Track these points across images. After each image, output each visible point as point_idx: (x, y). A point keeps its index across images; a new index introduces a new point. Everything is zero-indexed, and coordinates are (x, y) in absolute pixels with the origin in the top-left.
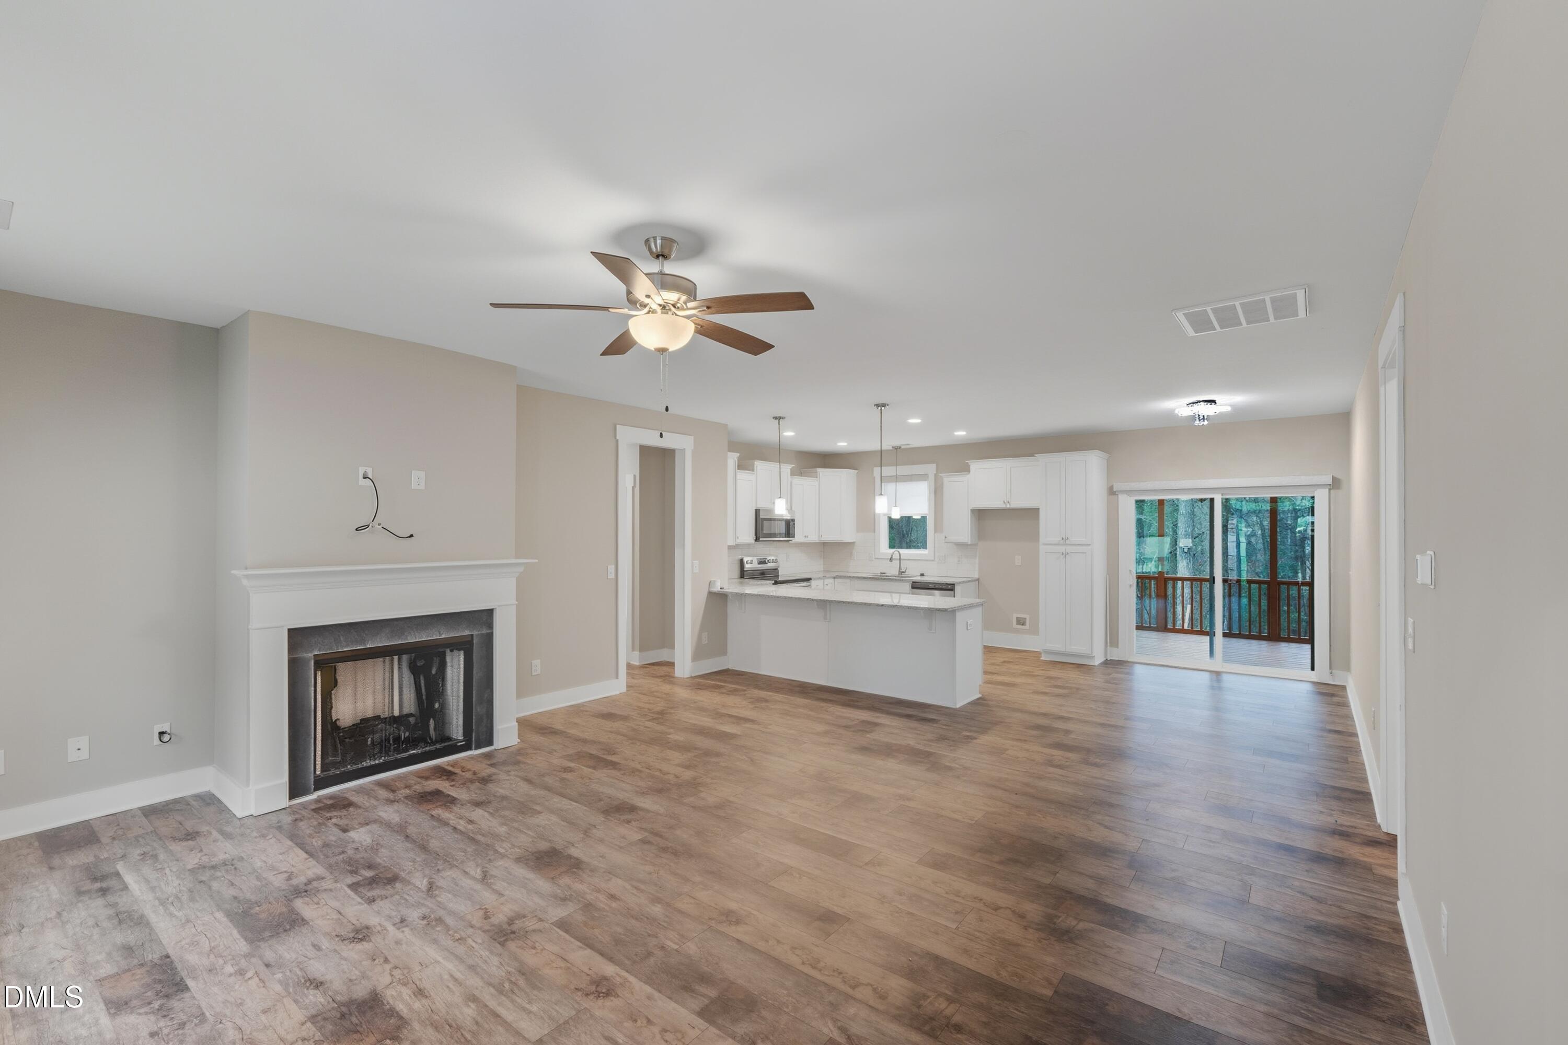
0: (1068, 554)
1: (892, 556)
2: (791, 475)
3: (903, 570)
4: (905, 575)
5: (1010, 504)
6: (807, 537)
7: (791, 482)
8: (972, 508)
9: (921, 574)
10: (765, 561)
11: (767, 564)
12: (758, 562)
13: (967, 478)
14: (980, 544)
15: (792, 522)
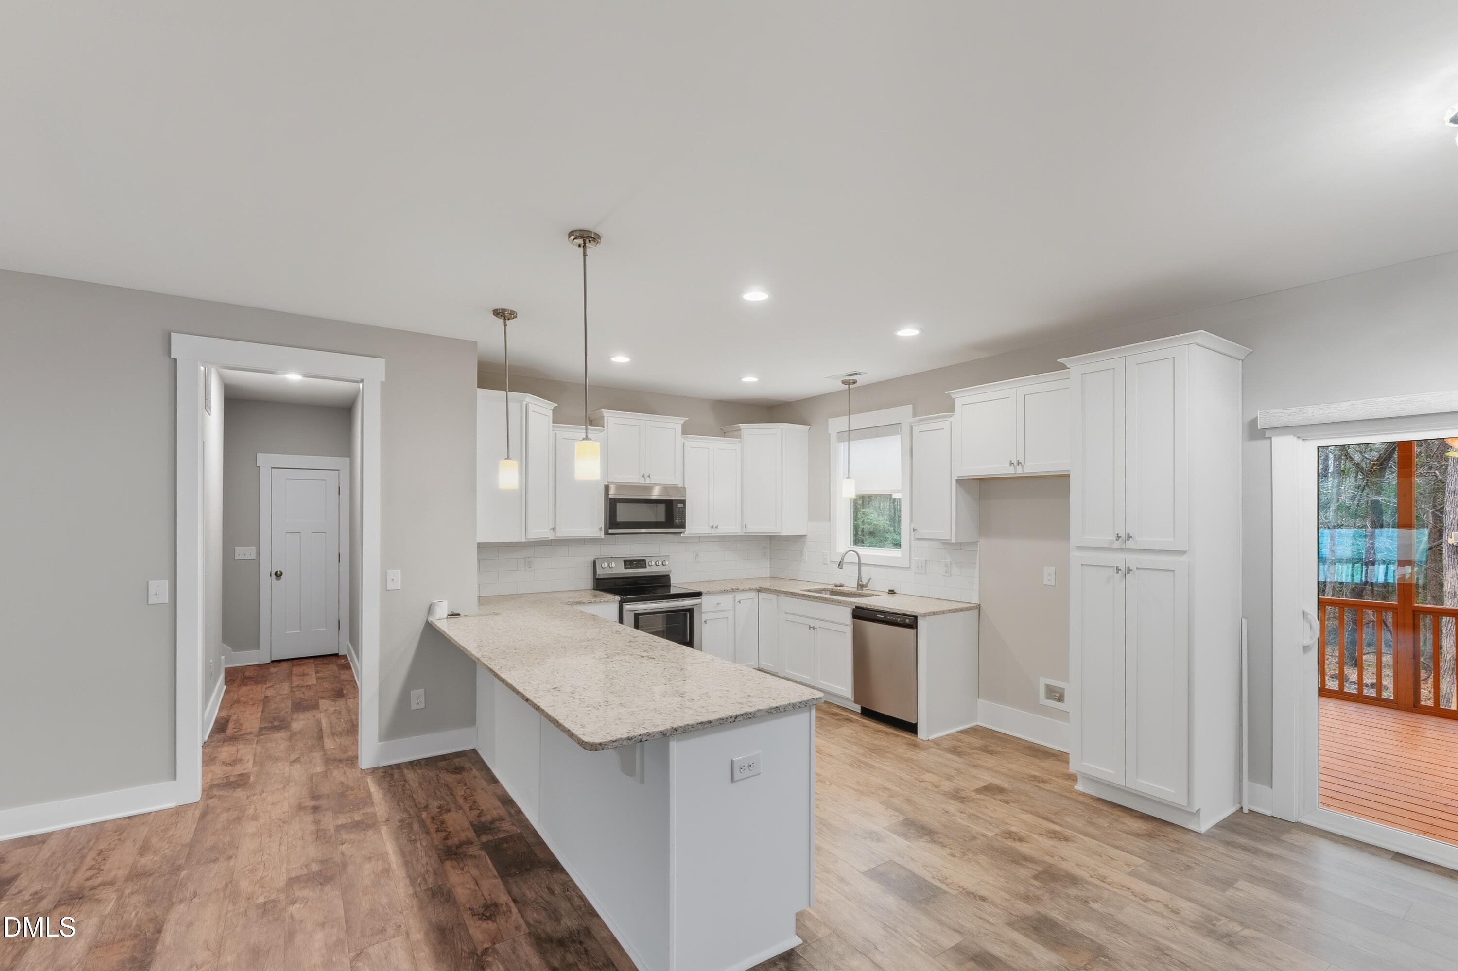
0: (1129, 570)
1: (842, 559)
2: (683, 434)
3: (864, 582)
4: (865, 591)
5: (1023, 467)
6: (717, 527)
7: (684, 443)
8: (958, 477)
9: (890, 590)
10: (641, 563)
11: (646, 567)
12: (625, 565)
13: (948, 422)
14: (982, 542)
15: (680, 505)
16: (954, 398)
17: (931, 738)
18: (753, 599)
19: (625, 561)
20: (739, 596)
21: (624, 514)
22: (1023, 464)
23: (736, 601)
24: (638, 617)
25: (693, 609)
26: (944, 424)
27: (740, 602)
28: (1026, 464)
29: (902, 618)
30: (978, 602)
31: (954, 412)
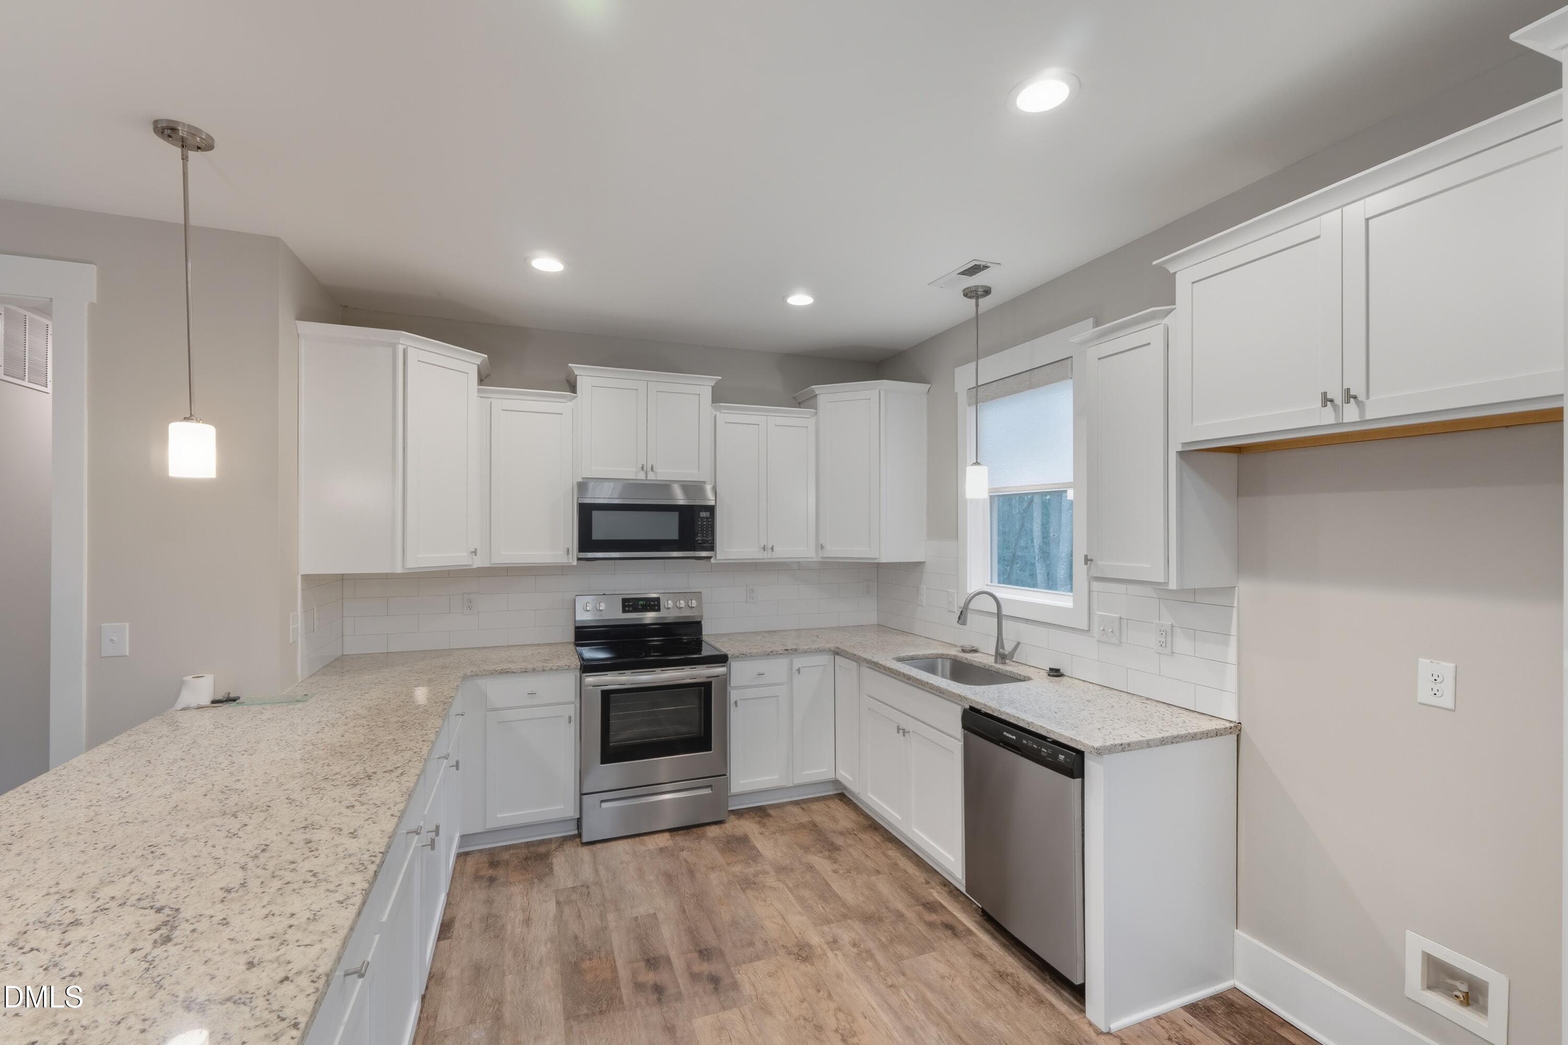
2: (714, 402)
3: (1007, 649)
4: (1009, 668)
5: (1360, 405)
6: (772, 548)
7: (715, 416)
8: (1184, 444)
9: (1051, 669)
10: (652, 604)
11: (659, 610)
12: (624, 606)
13: (1161, 326)
14: (1246, 589)
15: (704, 514)
16: (1175, 273)
17: (1115, 1026)
18: (825, 665)
19: (625, 601)
20: (799, 662)
21: (602, 528)
22: (1362, 397)
23: (794, 670)
24: (609, 697)
25: (710, 683)
26: (1152, 334)
27: (799, 670)
28: (1372, 398)
29: (1051, 748)
30: (1234, 718)
31: (1175, 304)
